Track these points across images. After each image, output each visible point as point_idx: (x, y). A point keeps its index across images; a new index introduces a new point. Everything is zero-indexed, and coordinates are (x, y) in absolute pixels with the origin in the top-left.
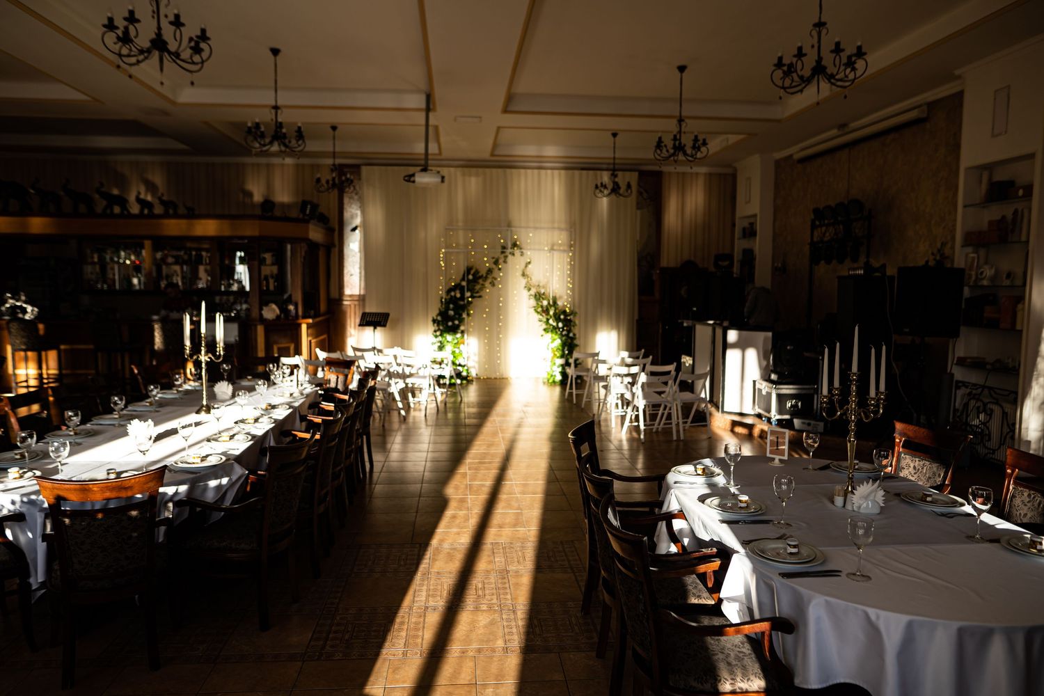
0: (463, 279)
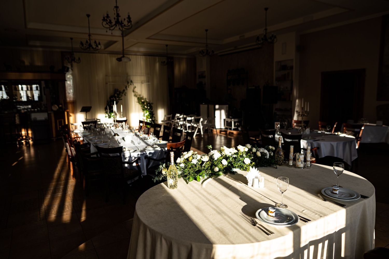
0: (115, 93)
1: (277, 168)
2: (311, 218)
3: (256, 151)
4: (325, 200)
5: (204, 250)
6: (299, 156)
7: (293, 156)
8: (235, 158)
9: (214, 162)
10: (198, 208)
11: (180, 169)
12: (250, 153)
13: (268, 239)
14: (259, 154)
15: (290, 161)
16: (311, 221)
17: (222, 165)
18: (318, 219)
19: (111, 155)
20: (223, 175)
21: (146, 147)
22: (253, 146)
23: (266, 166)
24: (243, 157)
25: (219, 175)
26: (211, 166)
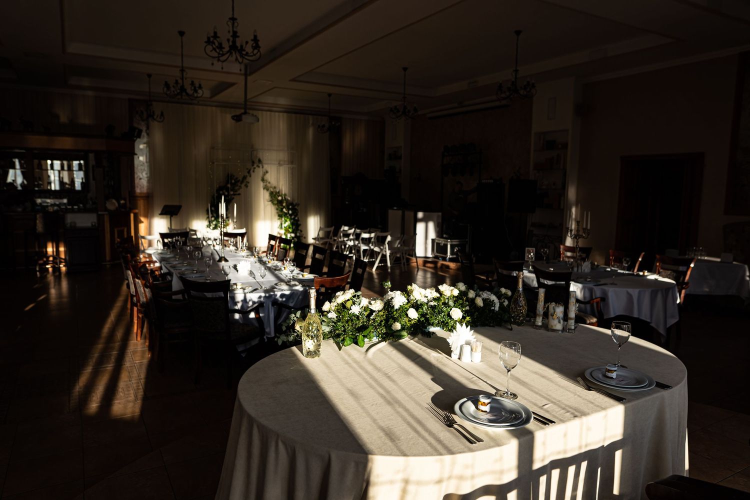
0: (227, 183)
1: (511, 329)
2: (557, 418)
3: (474, 296)
4: (589, 389)
5: (353, 464)
6: (554, 309)
7: (544, 308)
8: (433, 307)
9: (393, 313)
10: (352, 393)
11: (328, 323)
12: (463, 300)
13: (471, 450)
14: (479, 302)
15: (538, 317)
16: (554, 422)
17: (407, 319)
18: (569, 420)
19: (209, 295)
20: (409, 338)
21: (276, 284)
22: (470, 287)
23: (491, 325)
24: (449, 306)
25: (401, 337)
26: (387, 320)
